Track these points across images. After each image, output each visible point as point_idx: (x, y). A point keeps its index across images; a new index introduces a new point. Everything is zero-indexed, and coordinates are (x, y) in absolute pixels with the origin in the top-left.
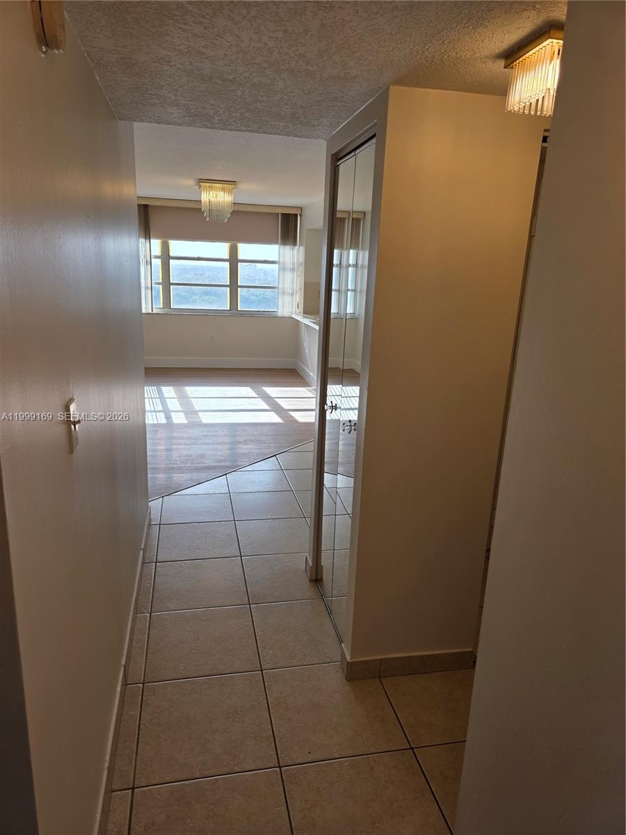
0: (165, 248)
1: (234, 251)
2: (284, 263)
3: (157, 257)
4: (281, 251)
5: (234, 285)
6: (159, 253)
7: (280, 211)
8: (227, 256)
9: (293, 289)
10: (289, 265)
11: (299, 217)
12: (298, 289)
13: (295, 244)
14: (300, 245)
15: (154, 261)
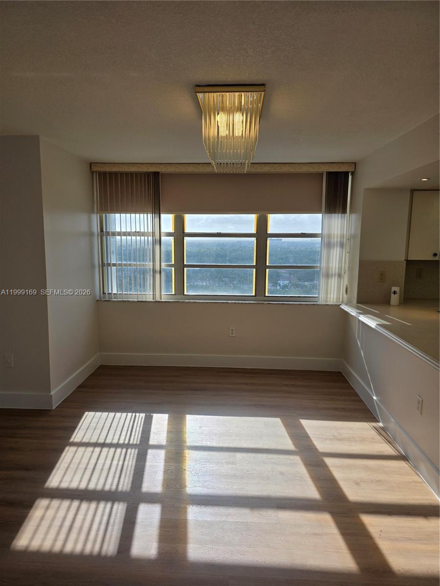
0: (179, 224)
1: (262, 224)
2: (329, 236)
3: (169, 234)
4: (326, 222)
5: (261, 266)
6: (171, 230)
7: (325, 169)
8: (253, 230)
9: (340, 268)
10: (336, 240)
11: (350, 177)
12: (347, 269)
13: (344, 211)
14: (350, 213)
15: (163, 238)
